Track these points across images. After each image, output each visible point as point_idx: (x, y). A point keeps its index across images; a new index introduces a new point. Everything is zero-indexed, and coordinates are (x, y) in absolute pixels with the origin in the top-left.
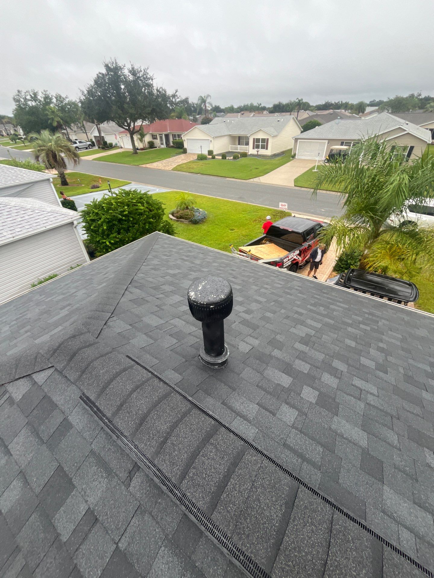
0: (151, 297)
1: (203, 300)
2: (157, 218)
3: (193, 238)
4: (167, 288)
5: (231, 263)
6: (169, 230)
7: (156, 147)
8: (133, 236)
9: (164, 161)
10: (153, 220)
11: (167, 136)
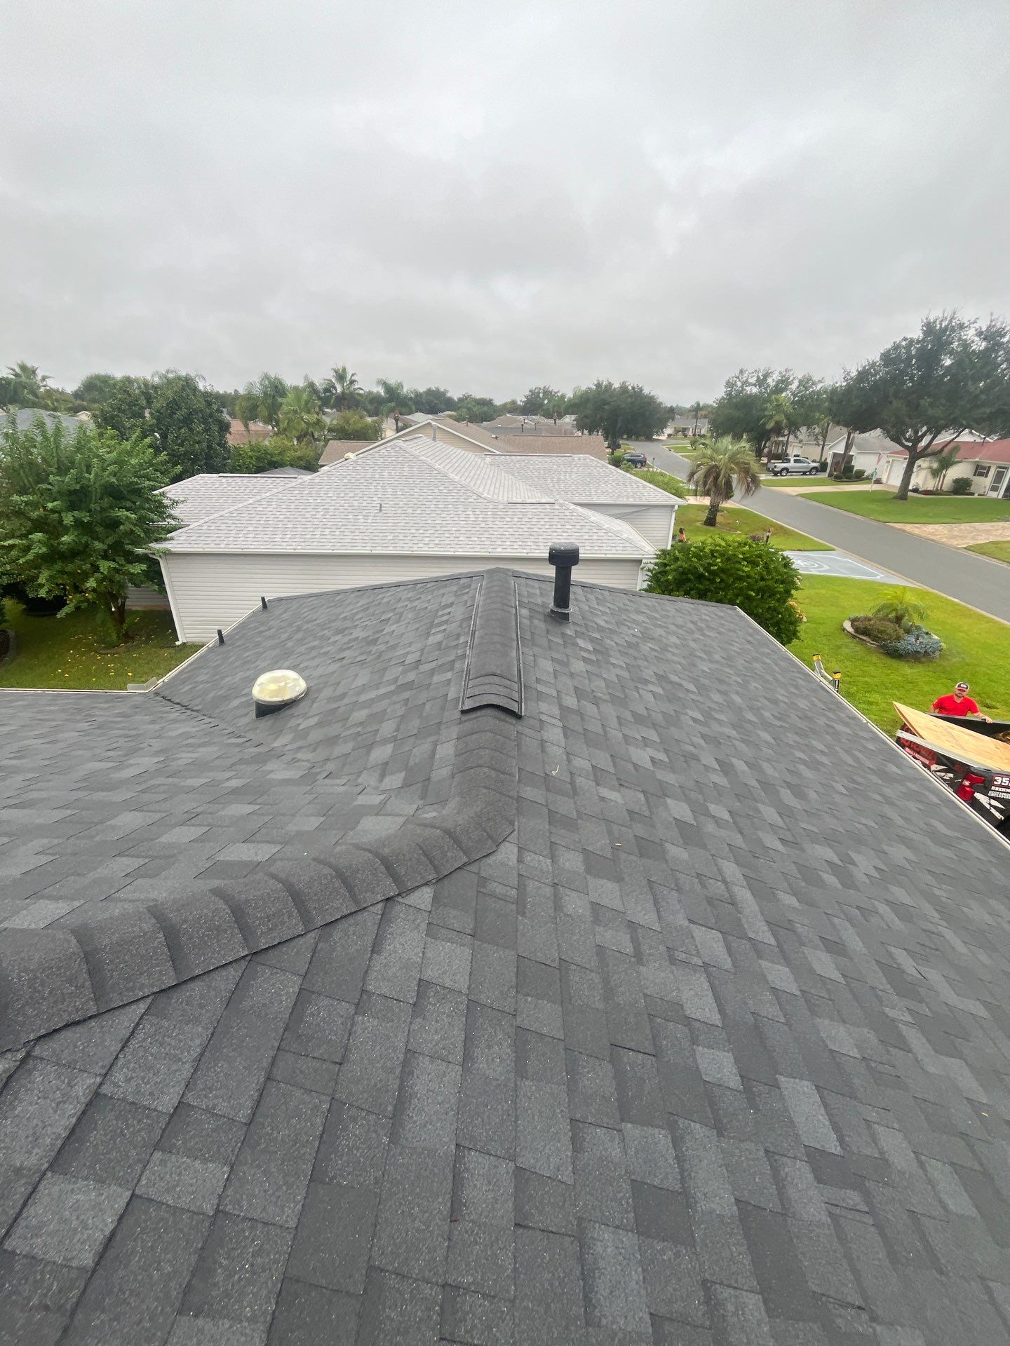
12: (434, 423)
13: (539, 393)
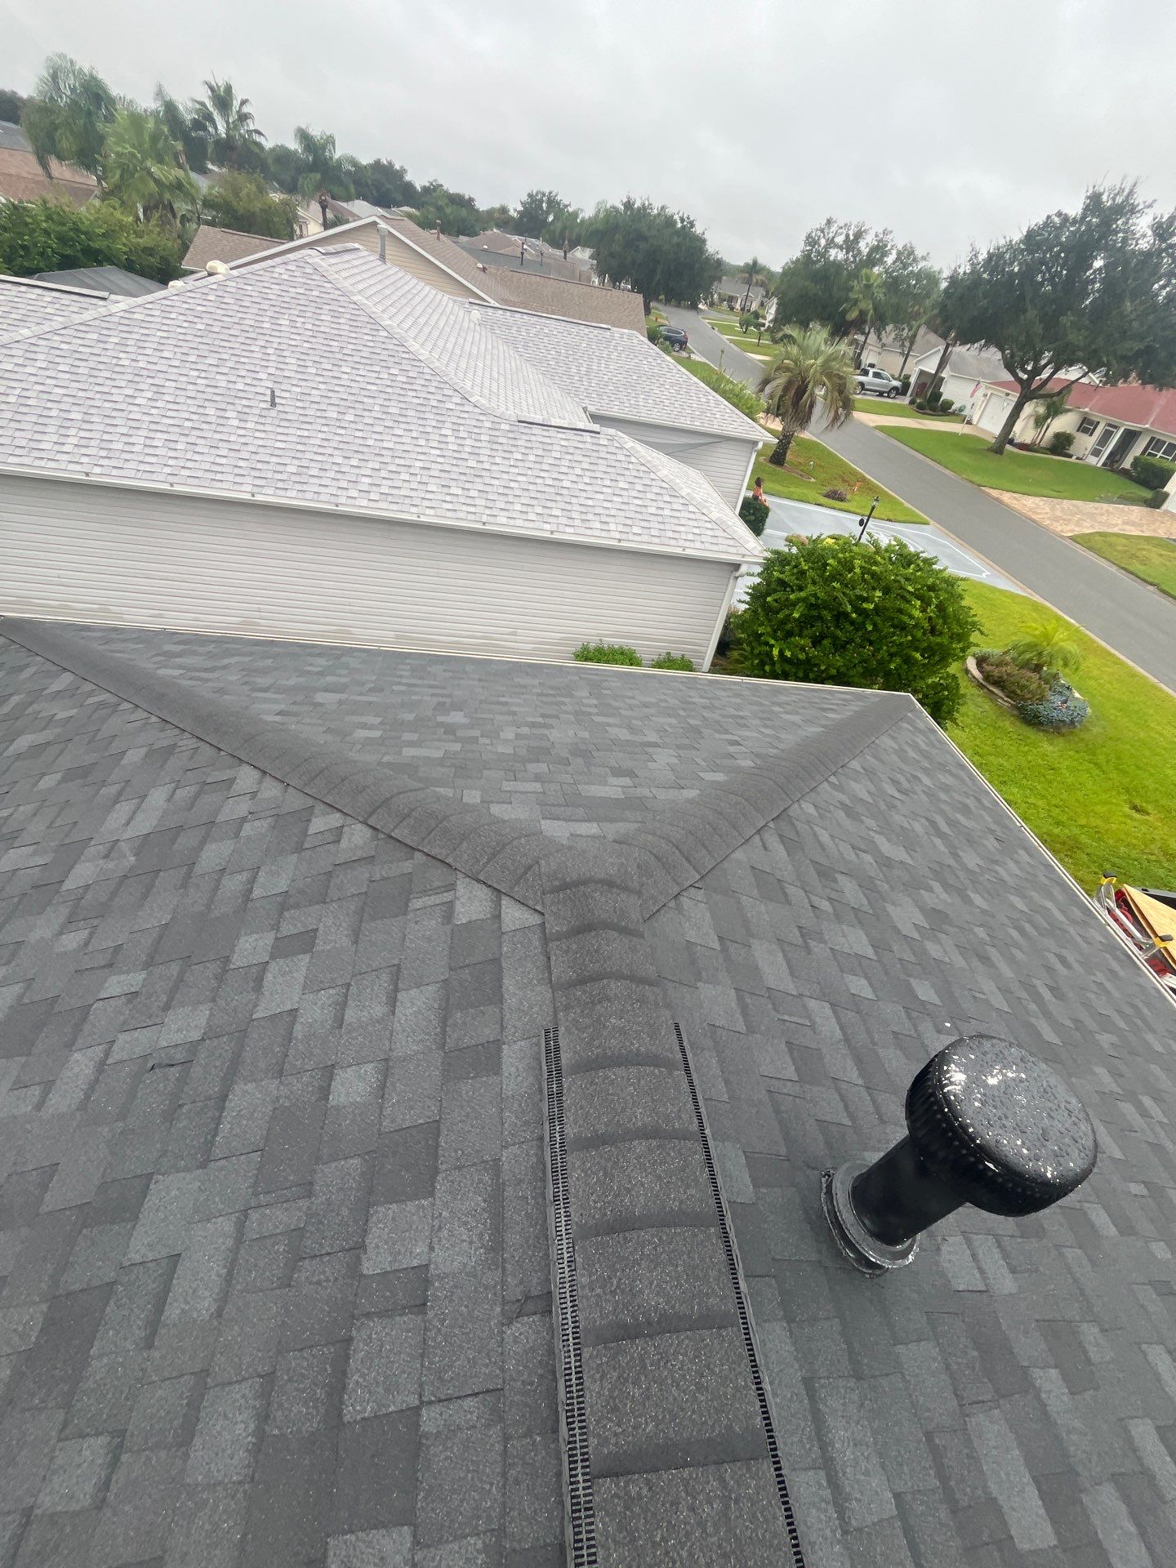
0: (802, 893)
1: (980, 1128)
2: (937, 658)
3: (992, 758)
4: (850, 889)
5: (1071, 930)
6: (940, 707)
7: (1070, 456)
8: (843, 670)
9: (1066, 503)
10: (920, 658)
11: (1130, 437)
12: (383, 225)
13: (541, 201)
